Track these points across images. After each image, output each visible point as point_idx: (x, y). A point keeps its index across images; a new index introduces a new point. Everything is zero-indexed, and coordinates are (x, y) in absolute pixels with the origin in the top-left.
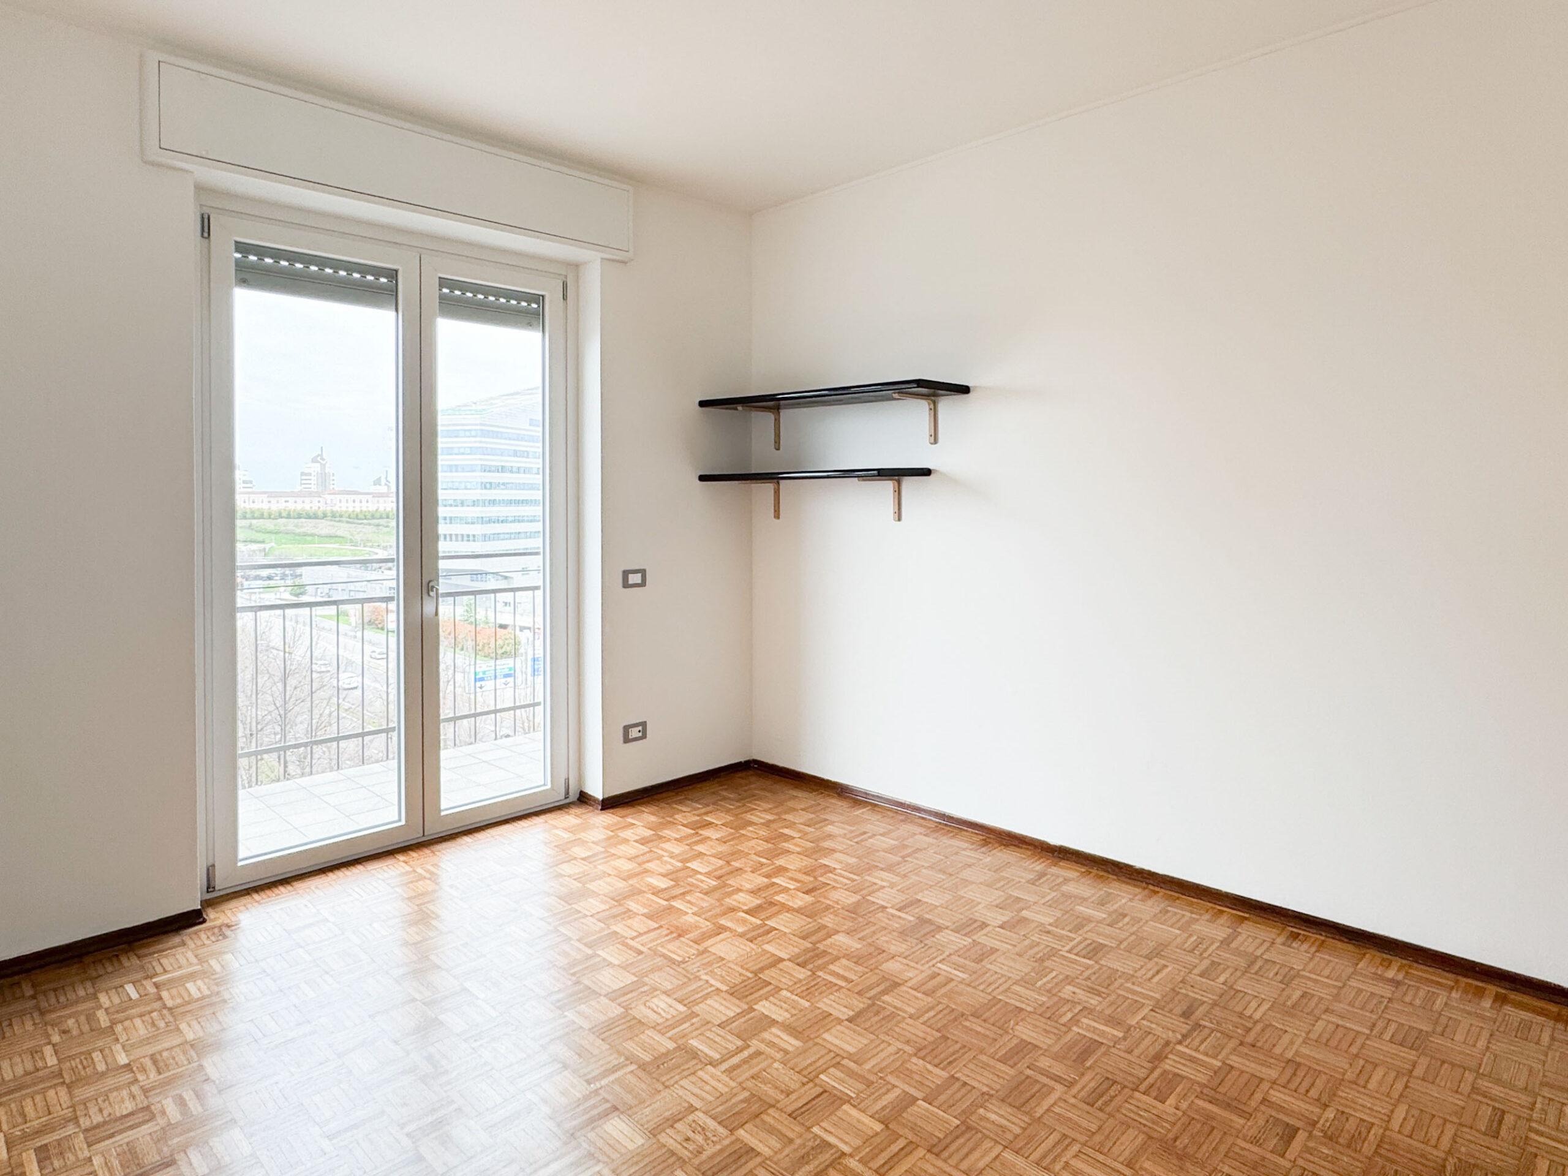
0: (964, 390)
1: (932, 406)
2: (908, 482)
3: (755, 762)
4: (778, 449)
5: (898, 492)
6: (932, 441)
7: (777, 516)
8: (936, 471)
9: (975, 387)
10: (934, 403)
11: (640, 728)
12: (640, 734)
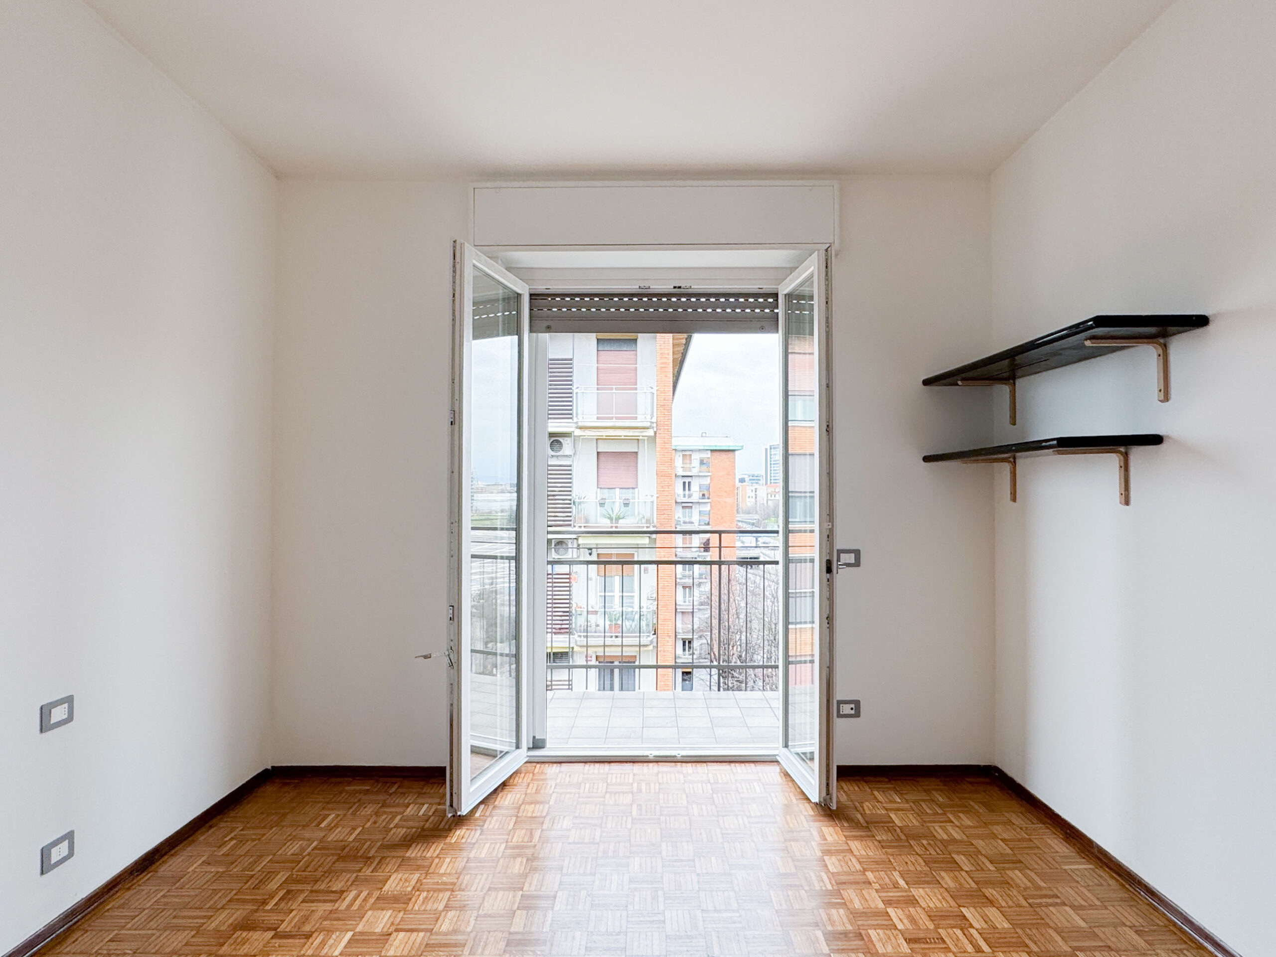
0: (1201, 321)
1: (1161, 351)
2: (1137, 453)
3: (996, 769)
4: (1014, 424)
5: (1126, 468)
6: (1162, 398)
7: (1014, 499)
8: (1168, 437)
9: (1215, 315)
10: (1165, 347)
11: (853, 706)
12: (853, 712)
